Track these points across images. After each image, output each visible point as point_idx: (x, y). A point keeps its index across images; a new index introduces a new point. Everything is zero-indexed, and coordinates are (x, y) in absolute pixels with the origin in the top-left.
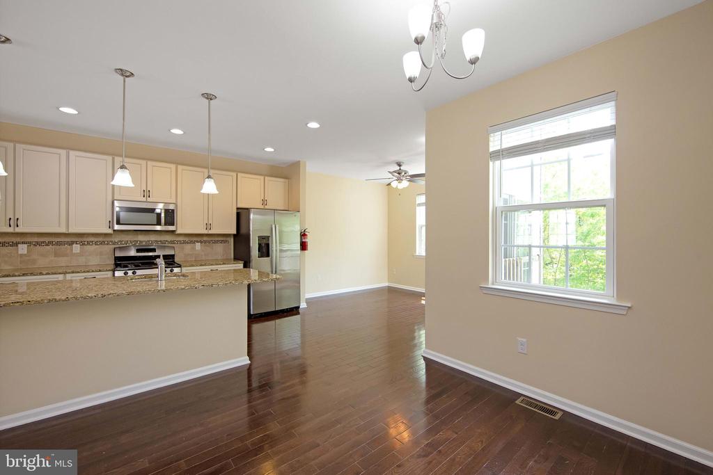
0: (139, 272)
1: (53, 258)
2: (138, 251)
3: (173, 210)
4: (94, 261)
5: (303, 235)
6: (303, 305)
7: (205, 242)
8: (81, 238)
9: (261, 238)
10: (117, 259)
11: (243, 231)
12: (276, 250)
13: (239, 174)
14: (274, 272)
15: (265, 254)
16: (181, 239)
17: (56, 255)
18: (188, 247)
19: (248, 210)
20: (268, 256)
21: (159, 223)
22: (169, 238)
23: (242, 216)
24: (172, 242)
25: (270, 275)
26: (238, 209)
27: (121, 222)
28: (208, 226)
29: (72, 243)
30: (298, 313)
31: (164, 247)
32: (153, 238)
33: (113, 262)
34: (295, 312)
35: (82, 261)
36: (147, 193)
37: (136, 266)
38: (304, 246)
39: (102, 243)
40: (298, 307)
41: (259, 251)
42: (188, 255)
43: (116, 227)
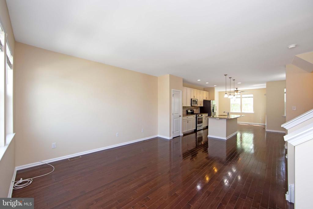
2: (190, 111)
26: (203, 100)
28: (200, 104)
36: (194, 97)
43: (192, 105)
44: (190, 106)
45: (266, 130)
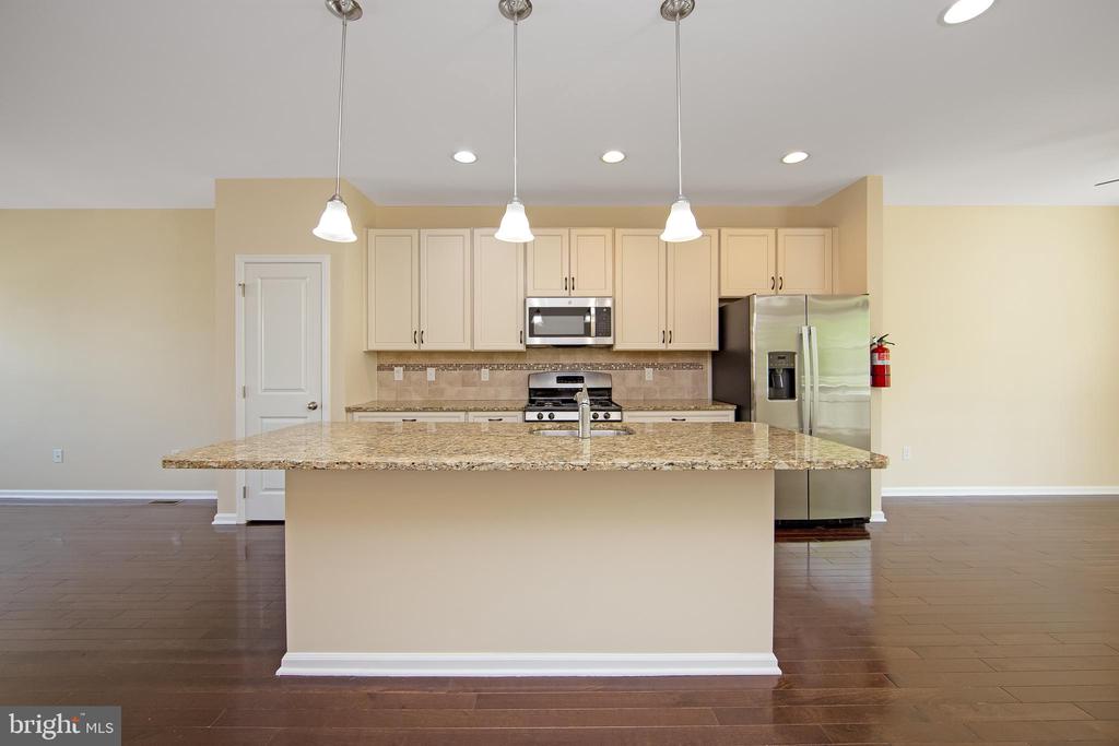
0: (558, 416)
1: (461, 388)
2: (561, 379)
3: (608, 309)
4: (505, 394)
5: (879, 349)
6: (877, 516)
7: (661, 366)
8: (490, 358)
9: (775, 357)
10: (533, 392)
11: (733, 343)
12: (812, 388)
13: (724, 230)
14: (807, 429)
15: (785, 392)
16: (622, 360)
17: (464, 384)
18: (633, 375)
19: (745, 302)
20: (792, 395)
21: (587, 333)
22: (603, 359)
23: (732, 313)
24: (609, 367)
25: (797, 435)
26: (721, 300)
27: (536, 333)
28: (667, 336)
29: (480, 366)
30: (865, 536)
31: (597, 375)
32: (580, 358)
33: (527, 398)
34: (855, 531)
35: (490, 393)
36: (570, 284)
37: (555, 404)
38: (879, 377)
39: (515, 367)
40: (867, 520)
41: (771, 385)
42: (633, 389)
43: (528, 341)
44: (522, 347)
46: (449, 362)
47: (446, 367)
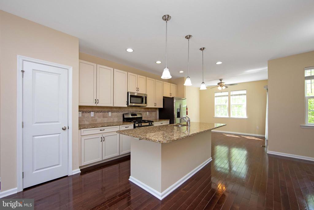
1: (103, 119)
2: (132, 115)
3: (146, 97)
4: (116, 120)
7: (150, 111)
8: (111, 109)
10: (124, 119)
16: (143, 110)
17: (104, 117)
18: (145, 114)
24: (140, 111)
26: (163, 97)
27: (131, 102)
29: (108, 112)
31: (139, 114)
32: (134, 109)
33: (122, 121)
35: (111, 120)
36: (138, 89)
39: (118, 112)
42: (145, 117)
43: (130, 104)
44: (126, 106)
45: (269, 152)
46: (98, 110)
47: (98, 112)
